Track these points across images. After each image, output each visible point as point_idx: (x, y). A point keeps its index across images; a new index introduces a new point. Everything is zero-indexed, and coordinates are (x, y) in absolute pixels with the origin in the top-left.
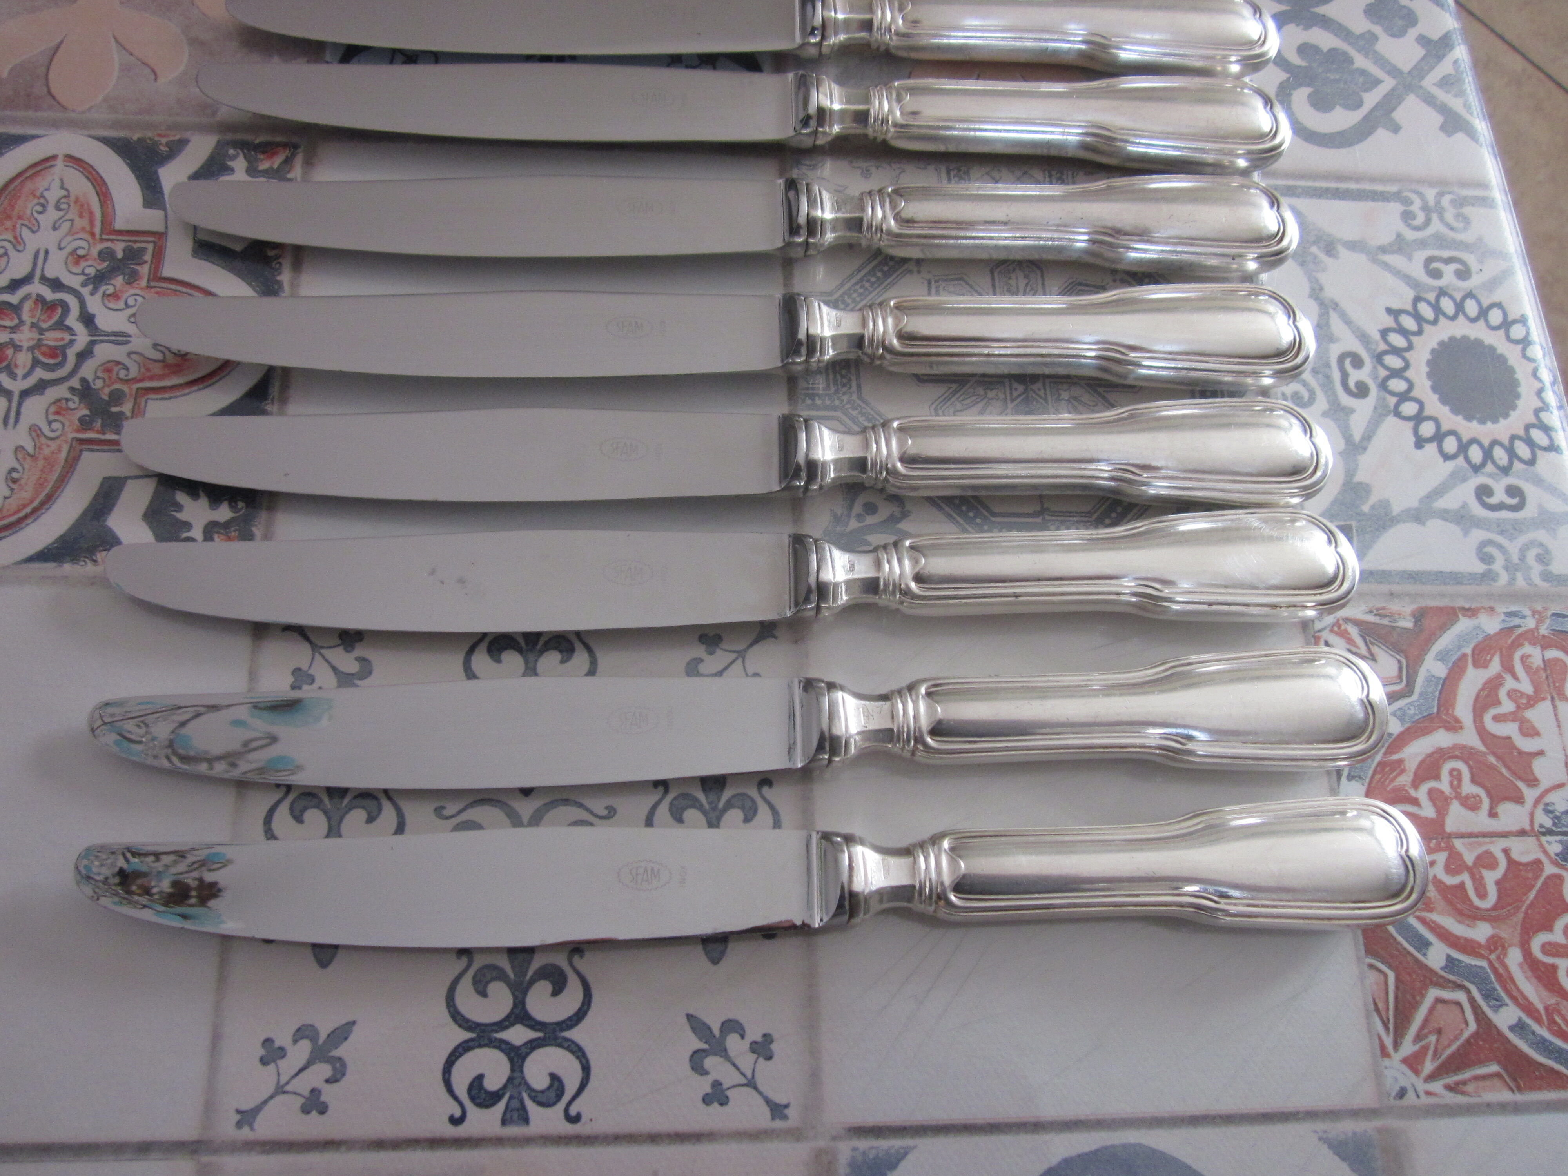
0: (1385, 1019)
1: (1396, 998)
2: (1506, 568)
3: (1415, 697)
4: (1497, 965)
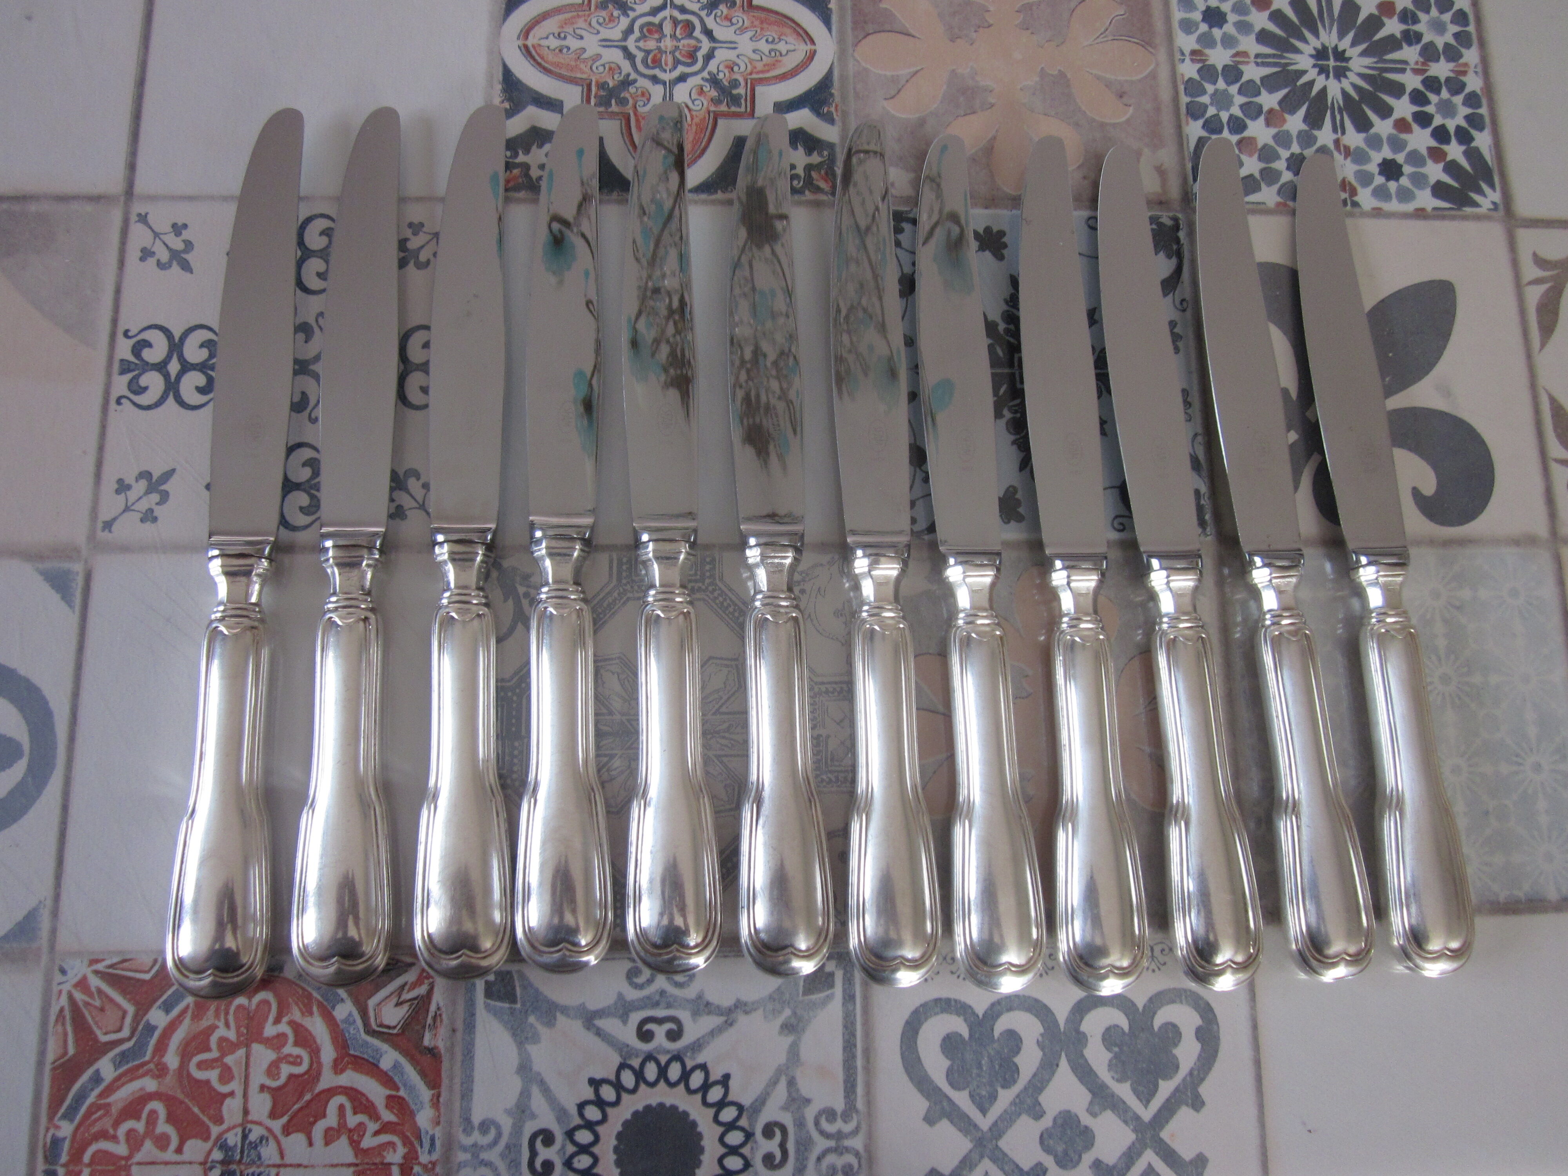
0: (118, 966)
1: (130, 978)
2: (475, 1145)
3: (364, 1036)
4: (145, 1068)
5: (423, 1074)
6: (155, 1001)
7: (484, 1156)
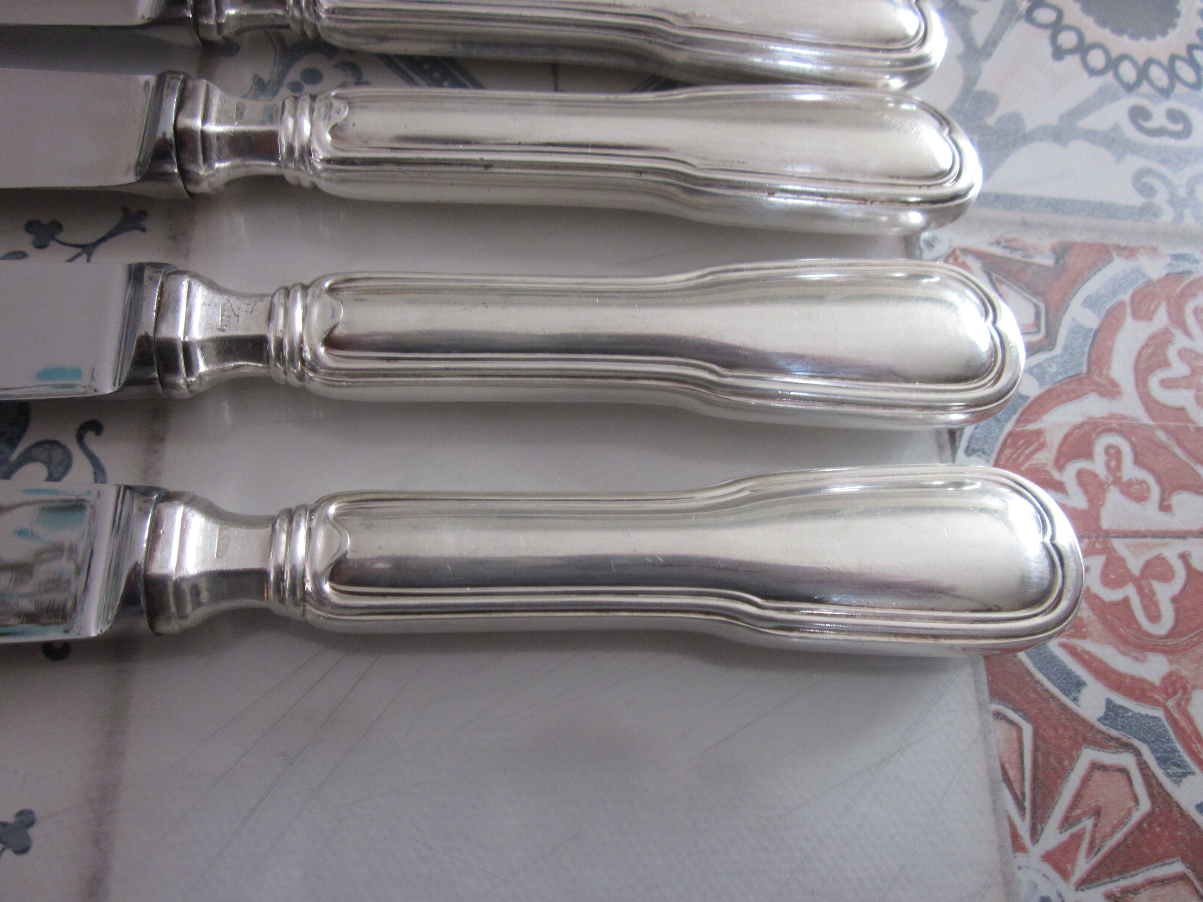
0: (1018, 793)
1: (1035, 762)
2: (1171, 202)
3: (1058, 350)
4: (1177, 716)
5: (1094, 267)
6: (1064, 708)
7: (1182, 192)
